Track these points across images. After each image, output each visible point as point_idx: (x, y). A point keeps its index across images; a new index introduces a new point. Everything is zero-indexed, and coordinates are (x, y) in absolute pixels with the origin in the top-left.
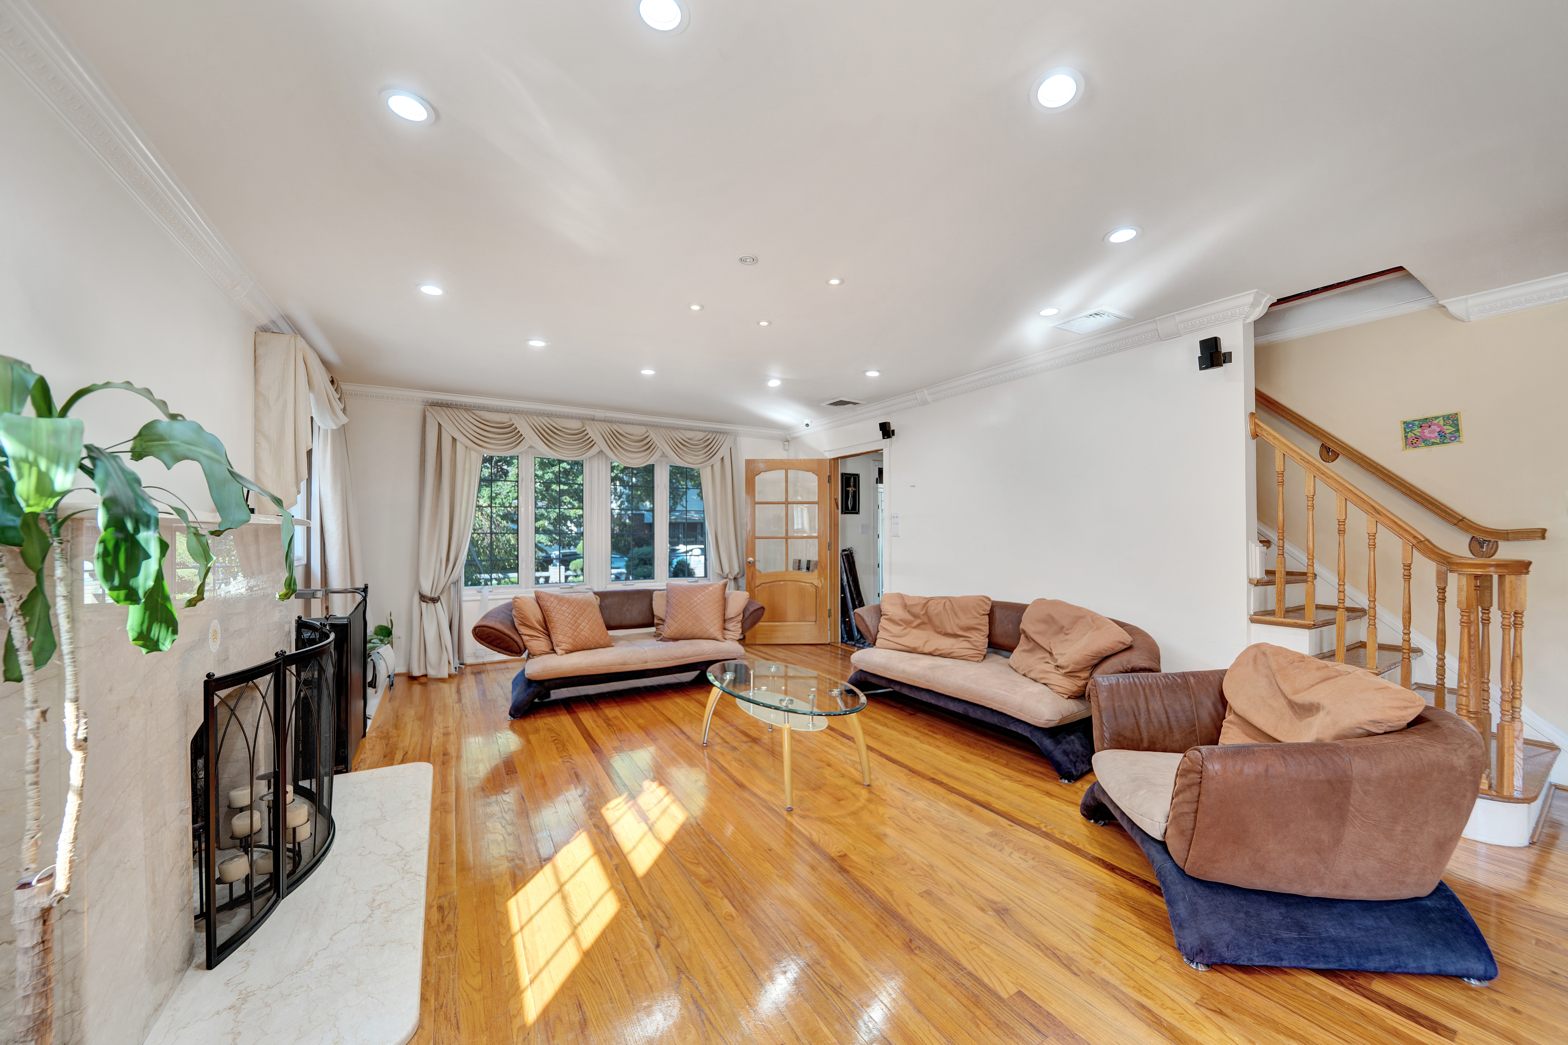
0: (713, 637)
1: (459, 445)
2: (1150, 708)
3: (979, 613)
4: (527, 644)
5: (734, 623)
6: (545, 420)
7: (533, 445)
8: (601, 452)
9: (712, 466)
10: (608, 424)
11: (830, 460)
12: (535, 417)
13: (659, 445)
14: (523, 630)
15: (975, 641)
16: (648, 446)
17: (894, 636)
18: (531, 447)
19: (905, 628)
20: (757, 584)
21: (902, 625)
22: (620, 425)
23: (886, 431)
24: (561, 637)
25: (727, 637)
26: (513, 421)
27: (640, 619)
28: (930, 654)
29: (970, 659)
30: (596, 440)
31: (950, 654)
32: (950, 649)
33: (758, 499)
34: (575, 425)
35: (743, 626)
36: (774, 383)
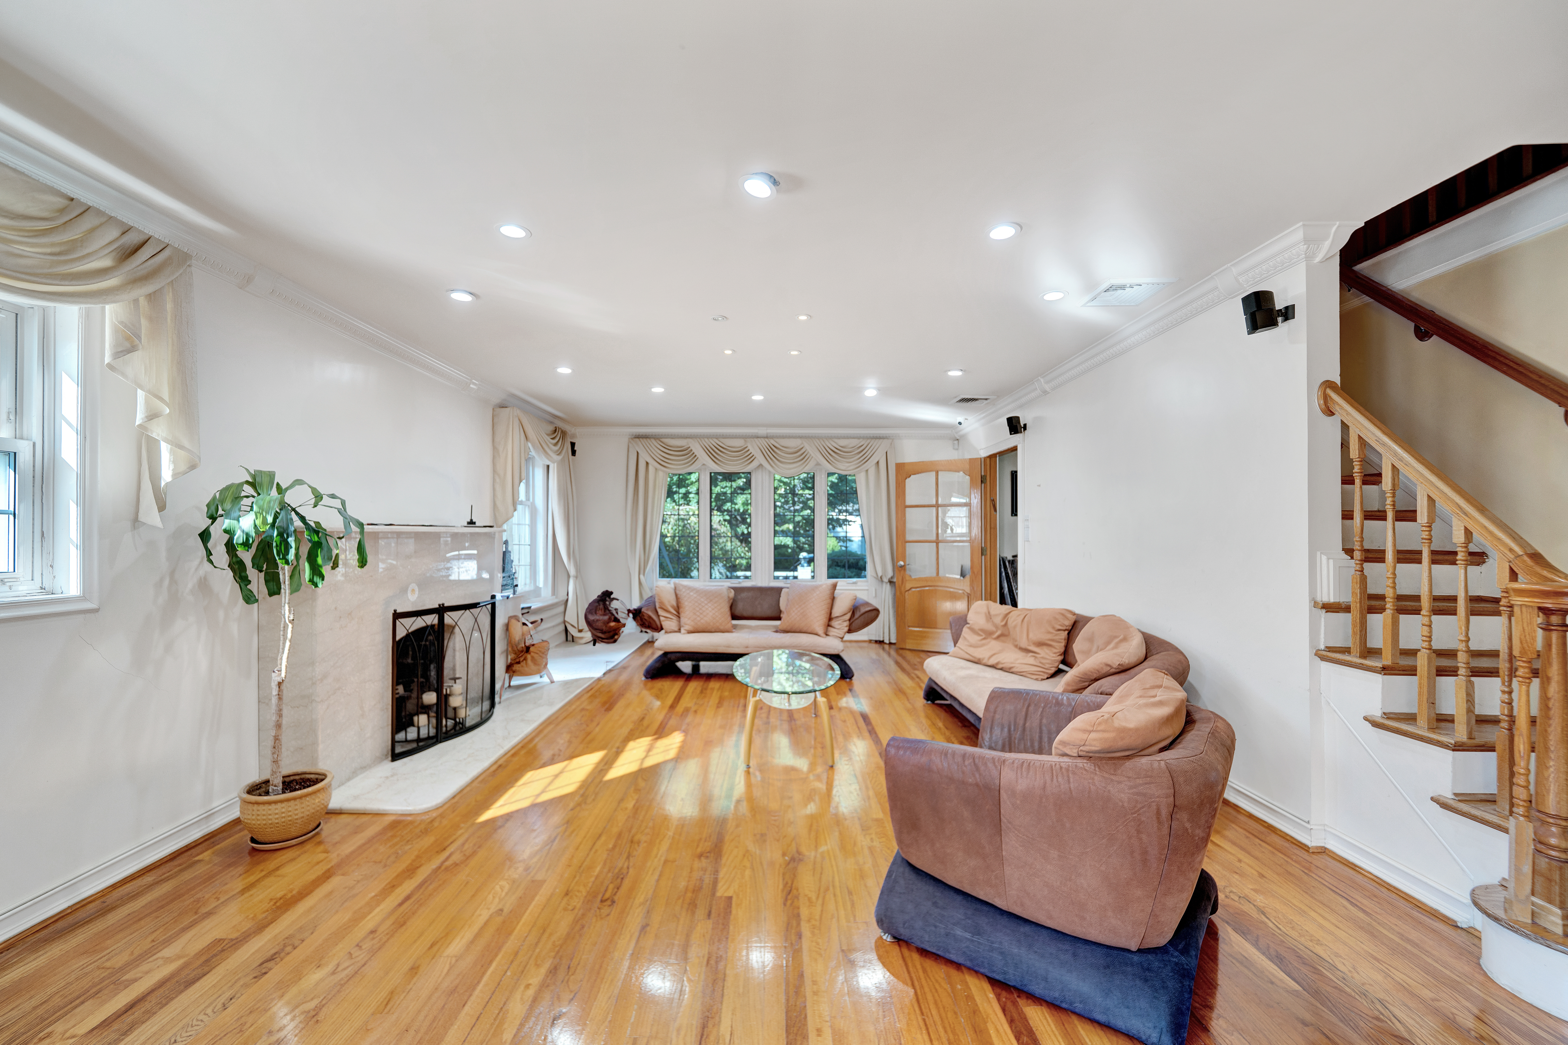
0: (815, 632)
1: (650, 467)
2: (1027, 724)
3: (1054, 628)
4: (663, 623)
5: (840, 622)
6: (714, 442)
7: (705, 463)
8: (761, 466)
9: (867, 471)
10: (766, 440)
11: (985, 458)
12: (706, 440)
13: (813, 455)
14: (661, 612)
15: (1043, 658)
16: (801, 456)
17: (971, 646)
18: (704, 464)
19: (984, 639)
20: (908, 588)
21: (981, 636)
22: (777, 440)
23: (1015, 426)
24: (687, 620)
25: (830, 633)
26: (690, 445)
27: (769, 613)
28: (992, 666)
29: (1029, 675)
30: (756, 455)
31: (1011, 668)
32: (1012, 663)
33: (908, 503)
34: (739, 443)
35: (850, 625)
36: (871, 393)
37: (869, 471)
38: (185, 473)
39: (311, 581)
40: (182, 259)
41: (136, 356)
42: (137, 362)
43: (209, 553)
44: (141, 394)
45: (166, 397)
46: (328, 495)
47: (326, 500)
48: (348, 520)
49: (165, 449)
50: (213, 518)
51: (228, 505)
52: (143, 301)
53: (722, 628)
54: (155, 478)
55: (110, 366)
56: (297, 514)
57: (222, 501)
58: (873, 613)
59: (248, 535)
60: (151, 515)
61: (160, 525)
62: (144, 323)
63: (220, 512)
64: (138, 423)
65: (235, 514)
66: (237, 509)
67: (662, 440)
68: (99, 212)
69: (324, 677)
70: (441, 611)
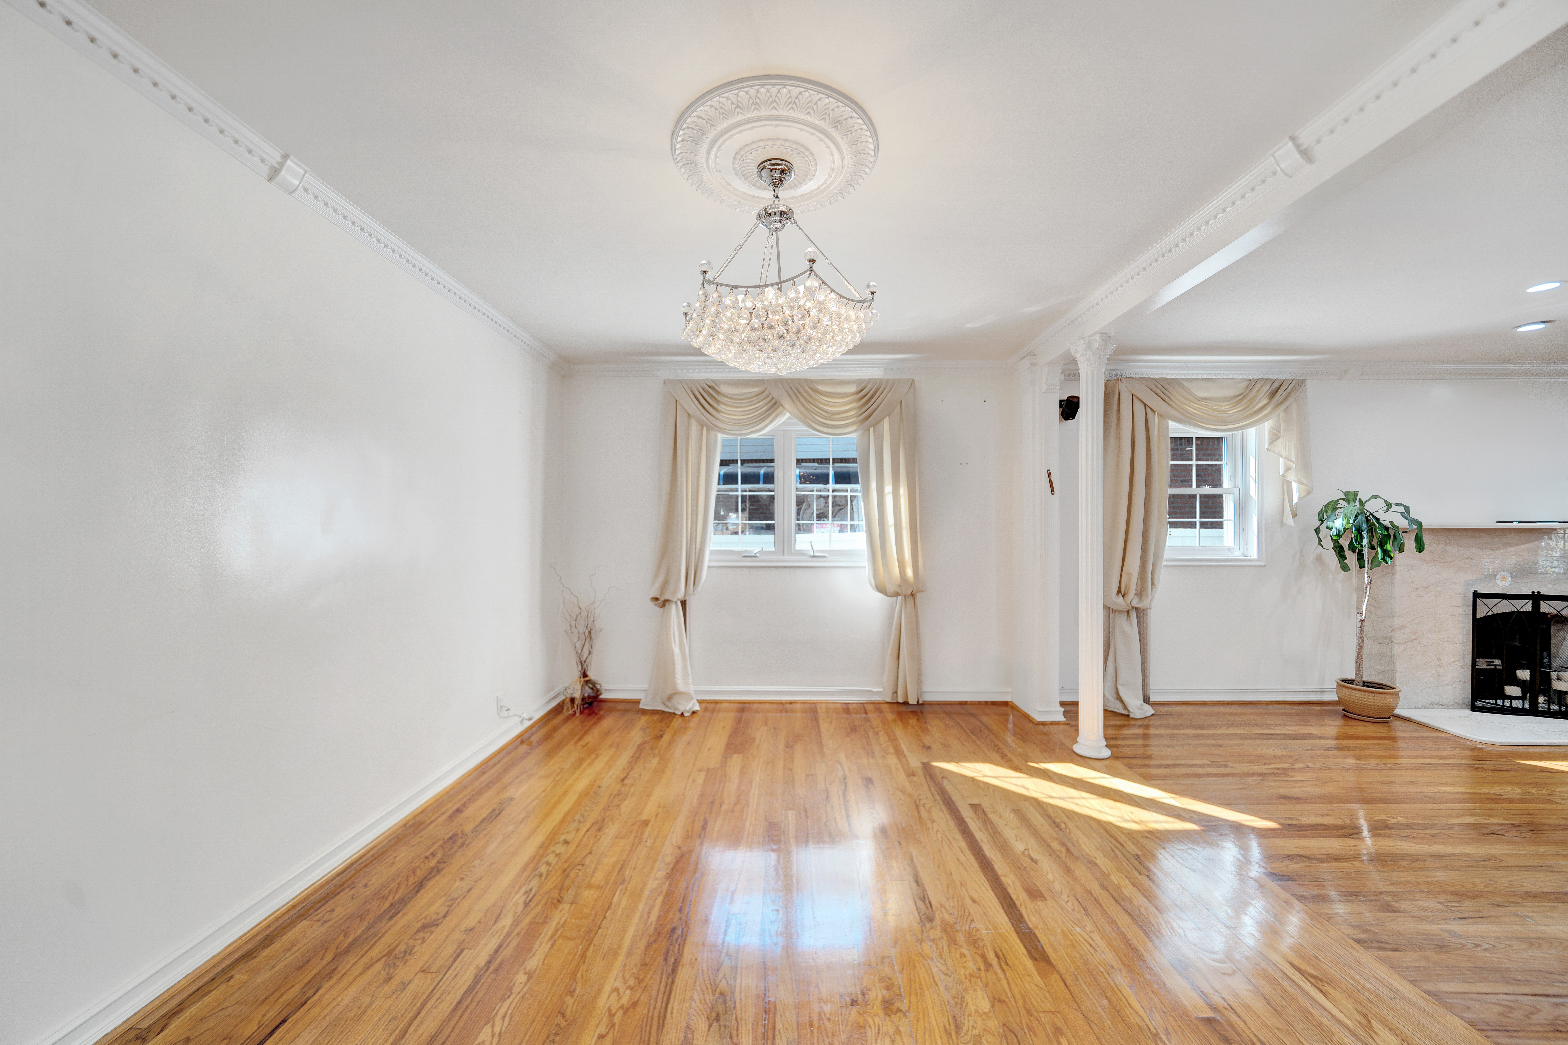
38: (1304, 497)
39: (1383, 559)
40: (1302, 383)
41: (1280, 440)
42: (1280, 444)
43: (1320, 540)
44: (1282, 460)
45: (1294, 459)
46: (1395, 504)
47: (1394, 508)
48: (1413, 521)
49: (1295, 486)
50: (1322, 521)
51: (1329, 513)
52: (1282, 414)
54: (1291, 500)
55: (1268, 449)
56: (1374, 516)
57: (1326, 511)
59: (1339, 531)
60: (1289, 521)
61: (1293, 525)
62: (1282, 424)
63: (1325, 517)
64: (1281, 474)
65: (1332, 518)
66: (1334, 515)
68: (1261, 379)
69: (1402, 627)
70: (1536, 598)
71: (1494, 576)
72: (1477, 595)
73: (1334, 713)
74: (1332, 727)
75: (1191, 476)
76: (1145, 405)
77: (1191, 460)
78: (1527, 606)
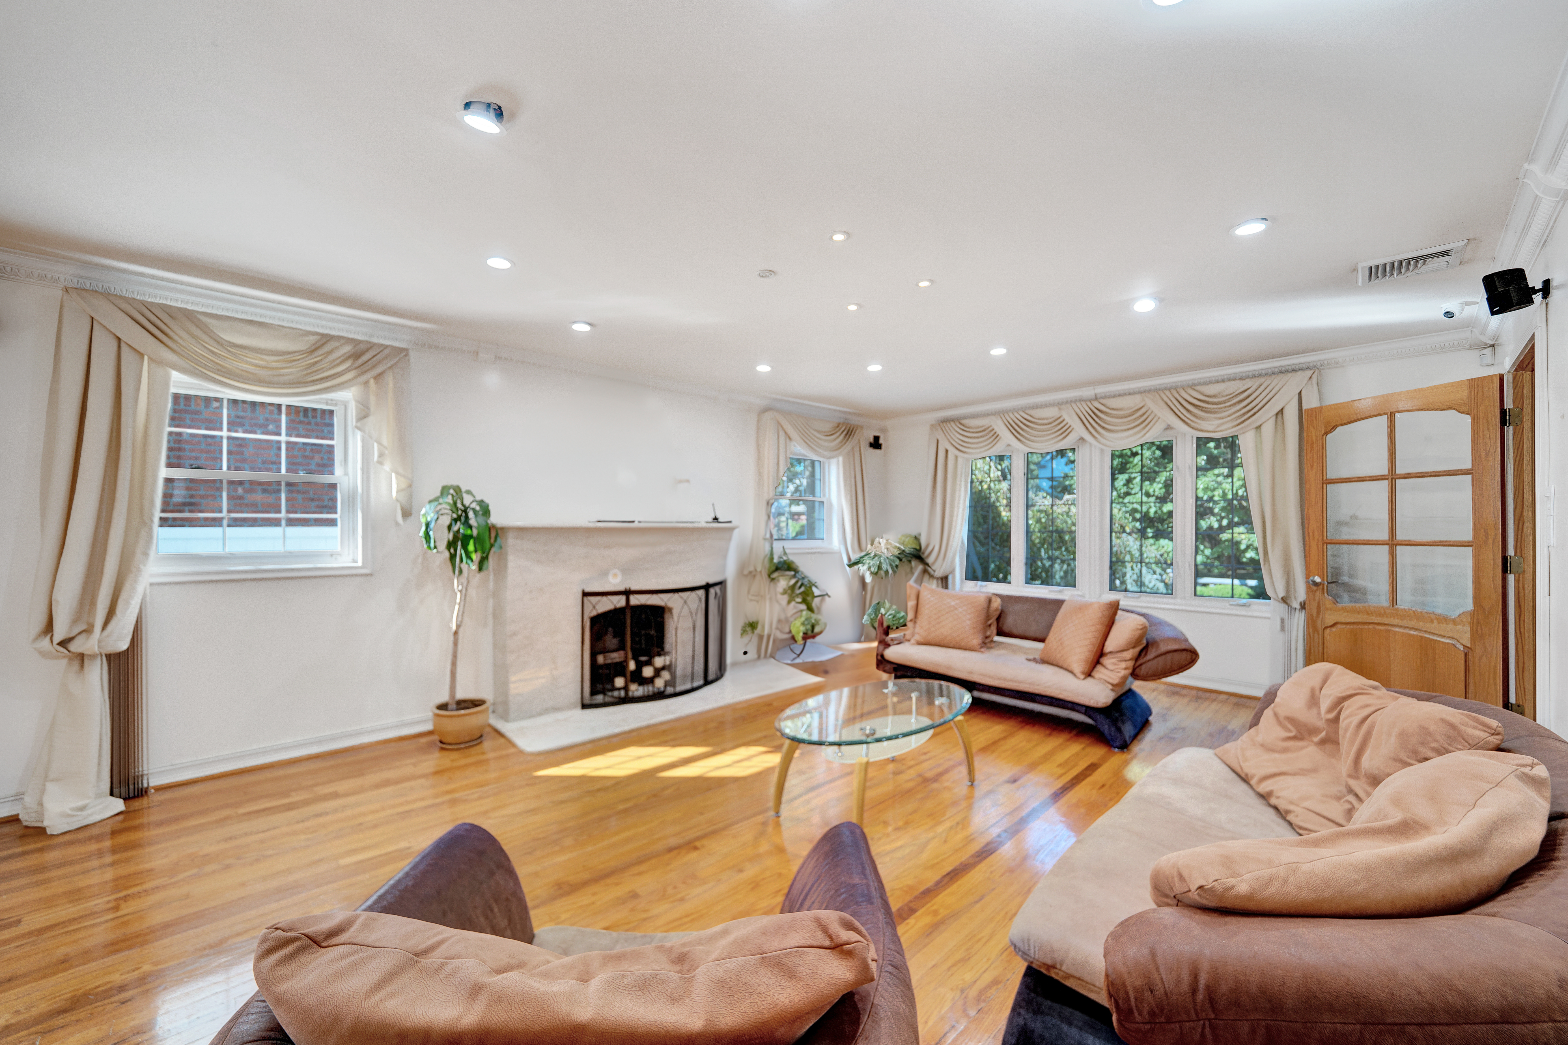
0: (1072, 669)
1: (950, 454)
5: (1117, 660)
7: (1009, 442)
8: (1081, 438)
9: (1258, 427)
10: (1088, 403)
12: (1011, 414)
22: (1104, 401)
23: (1510, 291)
27: (1035, 632)
30: (1073, 426)
31: (1288, 812)
32: (1291, 803)
33: (1330, 475)
34: (1051, 413)
35: (1134, 669)
36: (1145, 305)
37: (1264, 428)
41: (371, 418)
42: (372, 423)
44: (374, 443)
45: (391, 445)
49: (394, 476)
52: (370, 382)
53: (963, 644)
55: (357, 428)
58: (1183, 656)
62: (370, 397)
64: (376, 460)
67: (963, 422)
69: (514, 634)
70: (627, 593)
71: (605, 574)
72: (585, 594)
73: (430, 745)
74: (433, 760)
75: (221, 452)
76: (119, 340)
77: (221, 429)
78: (620, 602)
